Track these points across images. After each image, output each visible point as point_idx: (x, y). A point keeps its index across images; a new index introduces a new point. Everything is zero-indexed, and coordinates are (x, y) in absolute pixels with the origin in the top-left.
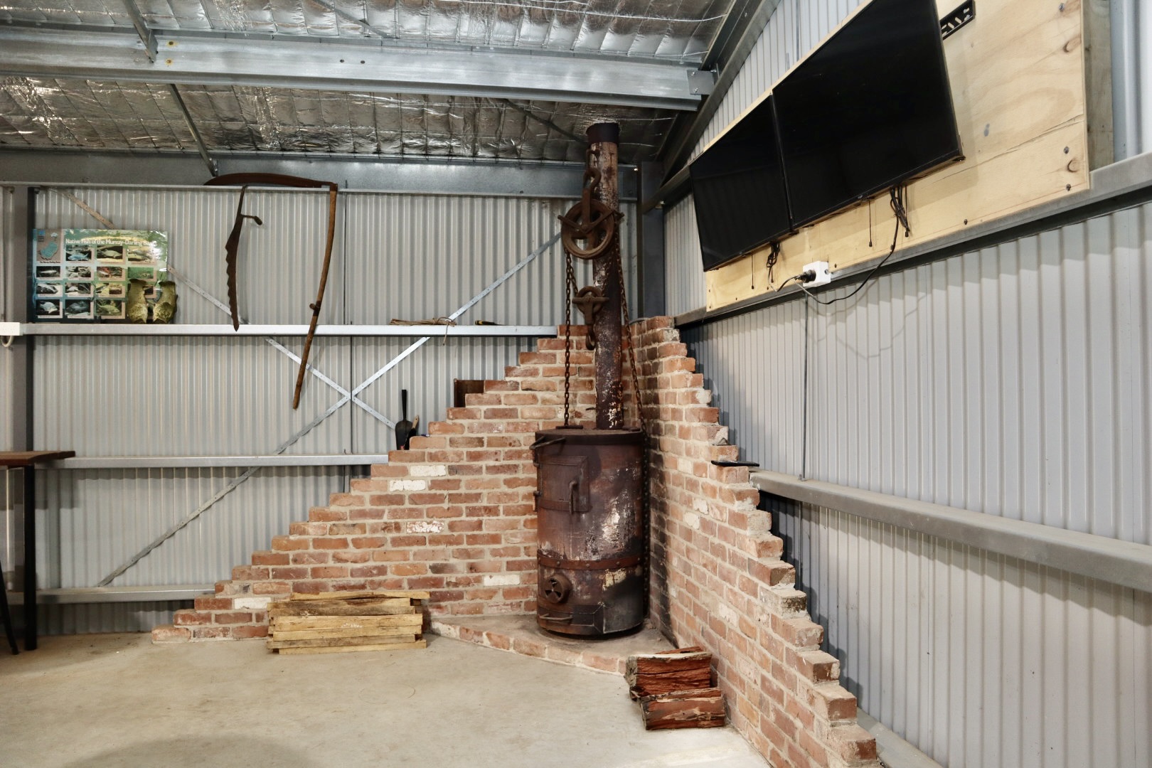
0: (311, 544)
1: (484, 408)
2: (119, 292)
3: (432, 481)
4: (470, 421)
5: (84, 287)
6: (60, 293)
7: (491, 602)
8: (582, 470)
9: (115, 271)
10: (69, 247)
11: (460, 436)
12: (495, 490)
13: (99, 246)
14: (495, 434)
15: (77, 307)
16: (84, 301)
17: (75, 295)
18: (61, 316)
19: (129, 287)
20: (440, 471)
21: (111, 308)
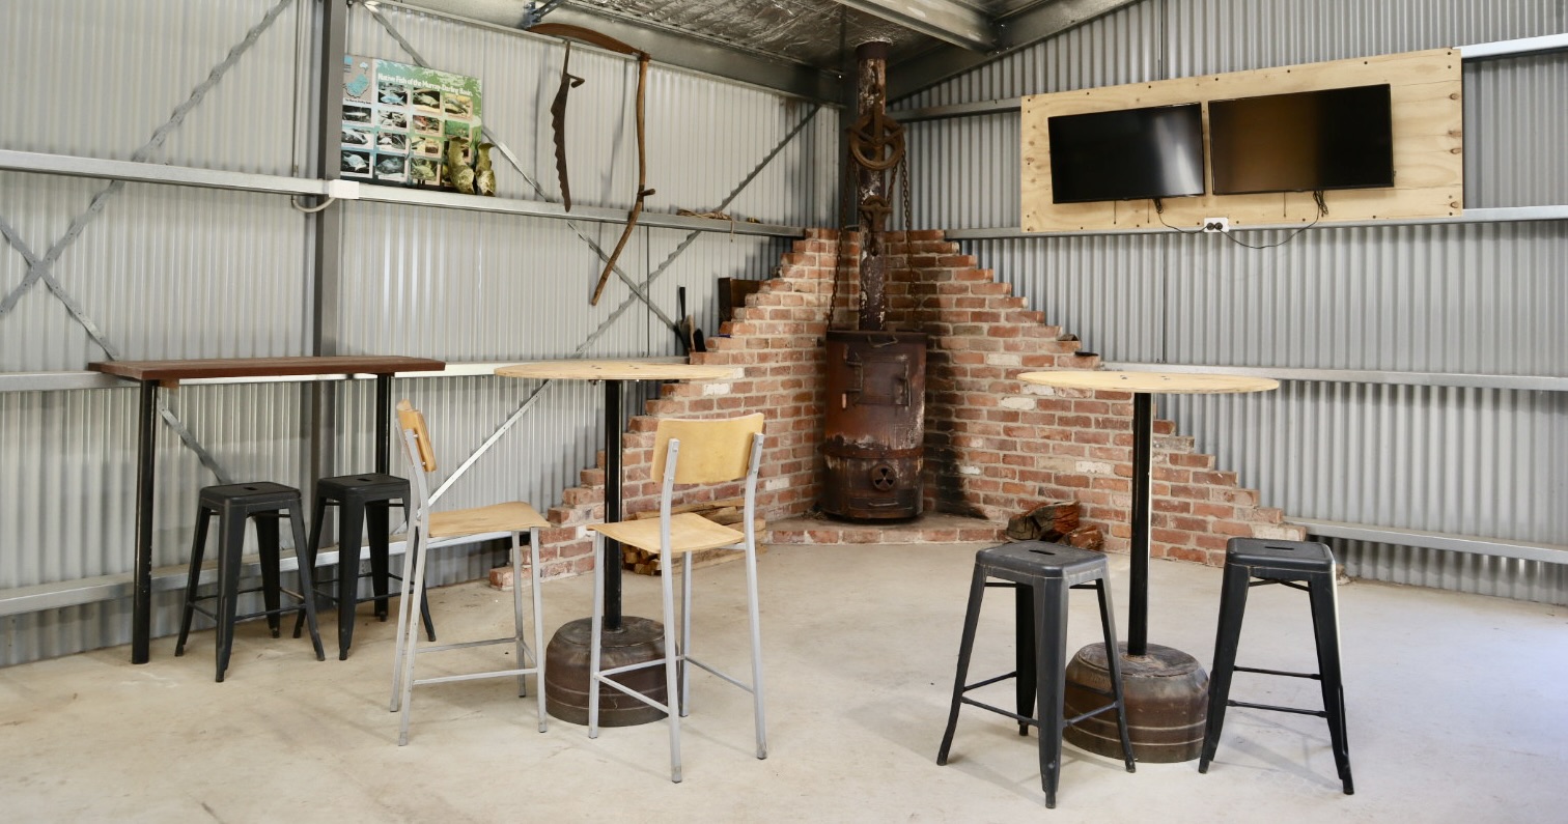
0: (643, 457)
1: (770, 308)
2: (434, 150)
3: (734, 384)
4: (761, 321)
5: (398, 140)
6: (369, 146)
7: (770, 507)
8: (907, 366)
9: (431, 123)
10: (381, 85)
11: (753, 337)
12: (775, 392)
13: (415, 89)
14: (776, 335)
15: (389, 165)
16: (399, 158)
17: (388, 149)
18: (370, 176)
19: (447, 145)
20: (737, 373)
21: (426, 170)
